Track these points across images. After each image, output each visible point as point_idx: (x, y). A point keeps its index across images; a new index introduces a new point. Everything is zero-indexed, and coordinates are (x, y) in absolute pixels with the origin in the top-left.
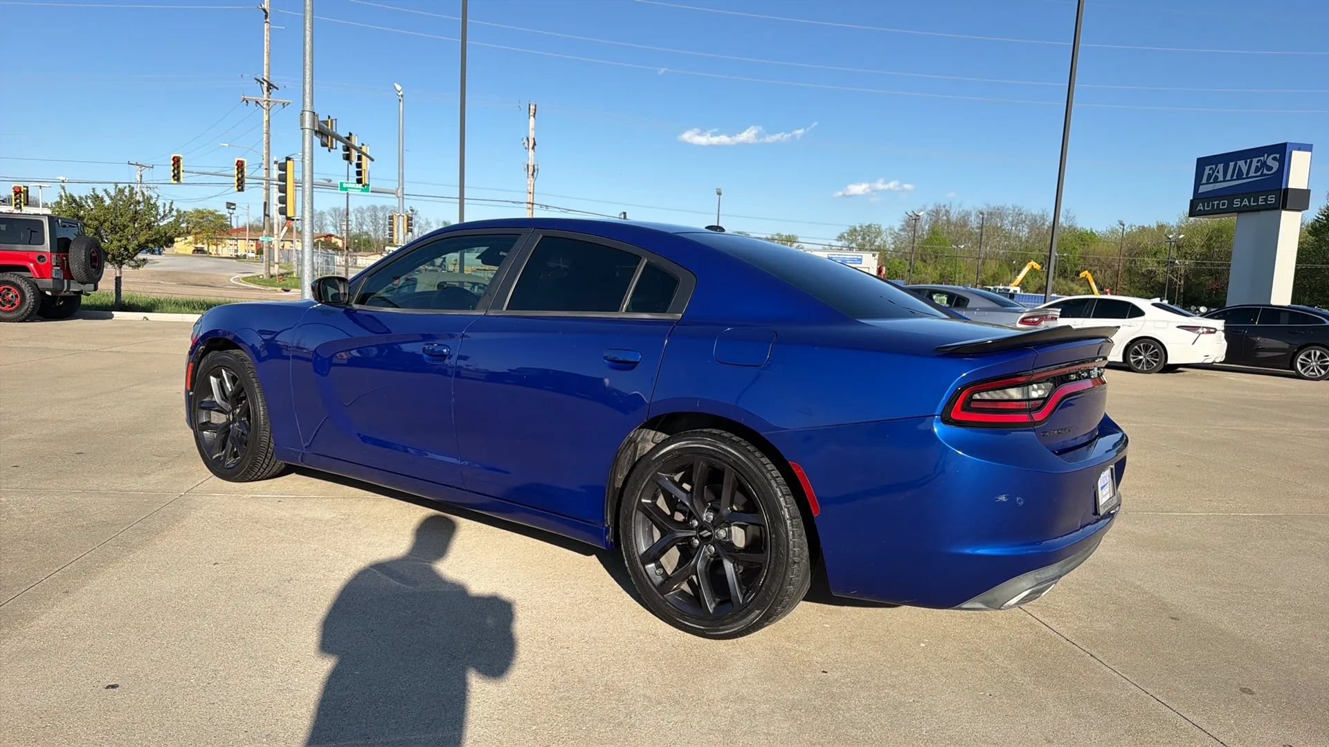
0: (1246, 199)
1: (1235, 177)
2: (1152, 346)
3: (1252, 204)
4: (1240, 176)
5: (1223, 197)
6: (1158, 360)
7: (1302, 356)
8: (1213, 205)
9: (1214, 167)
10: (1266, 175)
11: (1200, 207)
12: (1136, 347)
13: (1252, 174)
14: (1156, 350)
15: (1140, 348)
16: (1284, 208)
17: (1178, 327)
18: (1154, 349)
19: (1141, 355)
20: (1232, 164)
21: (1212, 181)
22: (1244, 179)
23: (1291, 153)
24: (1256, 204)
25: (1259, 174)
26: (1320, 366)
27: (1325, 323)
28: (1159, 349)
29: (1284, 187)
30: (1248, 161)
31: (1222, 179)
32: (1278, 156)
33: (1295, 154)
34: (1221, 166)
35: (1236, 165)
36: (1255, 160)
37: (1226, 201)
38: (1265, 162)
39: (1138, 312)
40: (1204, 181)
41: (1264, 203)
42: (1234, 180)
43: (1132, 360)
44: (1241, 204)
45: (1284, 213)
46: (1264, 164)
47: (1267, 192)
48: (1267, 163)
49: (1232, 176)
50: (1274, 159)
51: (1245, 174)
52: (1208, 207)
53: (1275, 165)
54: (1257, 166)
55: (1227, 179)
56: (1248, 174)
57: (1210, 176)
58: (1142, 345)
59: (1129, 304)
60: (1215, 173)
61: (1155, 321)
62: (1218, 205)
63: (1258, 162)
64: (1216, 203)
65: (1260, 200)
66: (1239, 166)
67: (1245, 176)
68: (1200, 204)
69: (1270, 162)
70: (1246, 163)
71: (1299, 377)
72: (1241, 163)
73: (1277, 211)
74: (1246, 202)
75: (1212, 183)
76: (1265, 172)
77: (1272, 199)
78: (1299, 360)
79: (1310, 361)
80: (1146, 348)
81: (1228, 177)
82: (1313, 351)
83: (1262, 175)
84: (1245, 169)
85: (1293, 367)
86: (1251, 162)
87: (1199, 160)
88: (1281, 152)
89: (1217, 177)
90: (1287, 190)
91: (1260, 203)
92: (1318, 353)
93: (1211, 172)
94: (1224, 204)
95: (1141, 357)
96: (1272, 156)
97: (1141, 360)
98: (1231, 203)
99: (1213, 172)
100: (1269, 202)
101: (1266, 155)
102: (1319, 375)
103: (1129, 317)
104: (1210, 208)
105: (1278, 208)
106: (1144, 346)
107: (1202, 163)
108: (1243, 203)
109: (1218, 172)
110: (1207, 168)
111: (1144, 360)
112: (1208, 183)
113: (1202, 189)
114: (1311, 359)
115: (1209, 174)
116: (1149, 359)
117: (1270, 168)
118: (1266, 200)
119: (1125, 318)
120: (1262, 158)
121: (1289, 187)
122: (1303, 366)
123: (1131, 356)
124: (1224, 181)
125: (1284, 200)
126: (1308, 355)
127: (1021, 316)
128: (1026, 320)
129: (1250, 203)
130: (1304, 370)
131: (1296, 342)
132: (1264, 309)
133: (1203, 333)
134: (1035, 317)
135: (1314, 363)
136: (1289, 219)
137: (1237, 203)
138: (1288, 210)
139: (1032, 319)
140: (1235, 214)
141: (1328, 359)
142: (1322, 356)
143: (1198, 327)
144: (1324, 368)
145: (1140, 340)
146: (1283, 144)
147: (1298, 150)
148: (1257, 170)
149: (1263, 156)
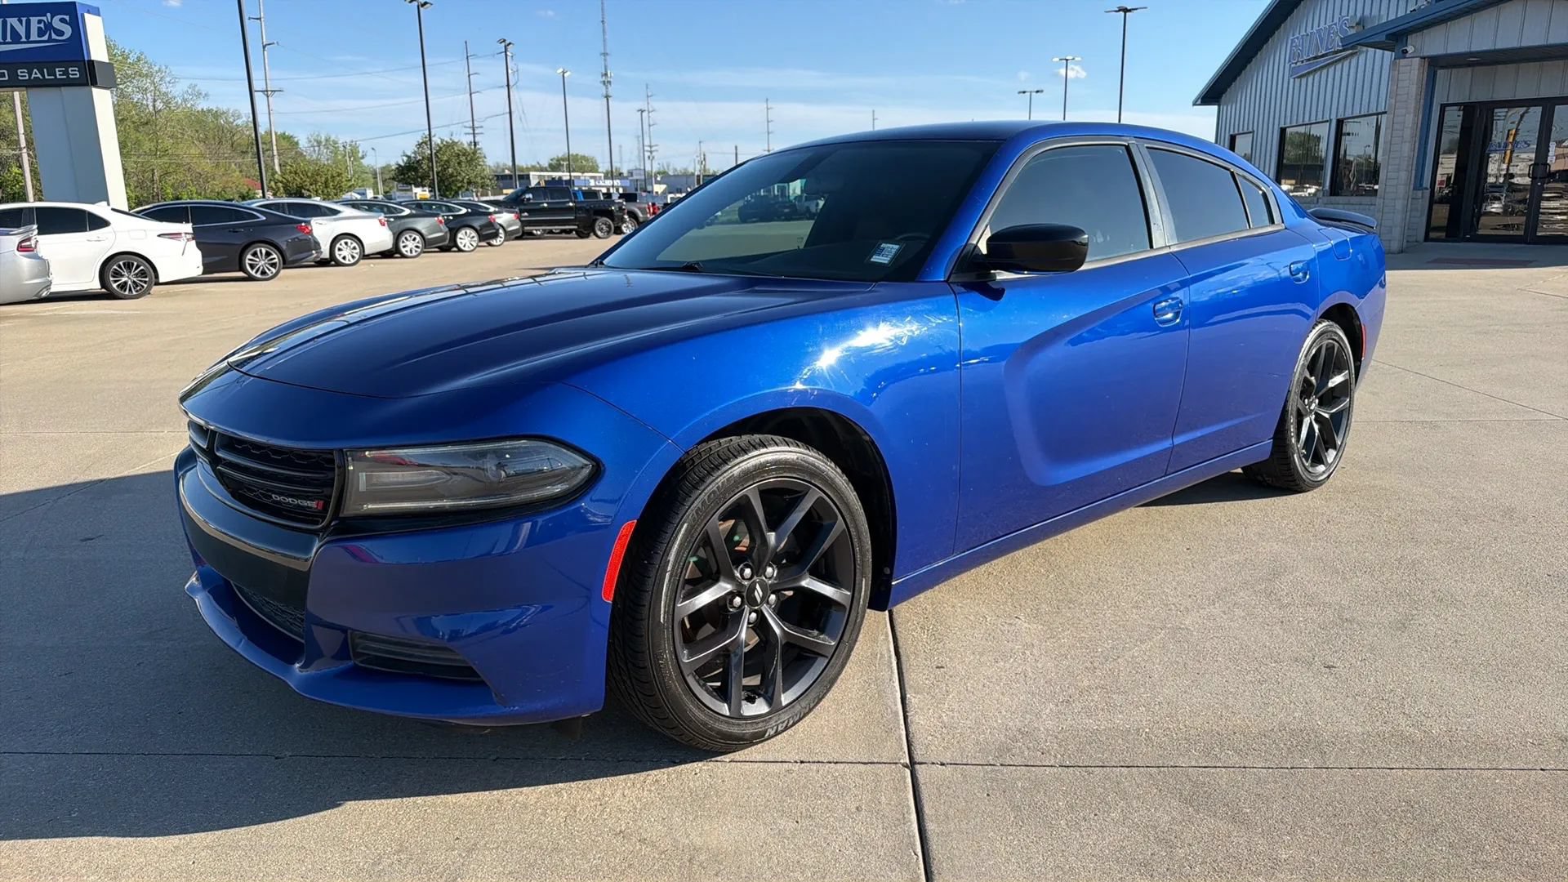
0: (35, 71)
1: (9, 40)
2: (135, 264)
3: (47, 77)
6: (147, 279)
7: (249, 256)
10: (56, 41)
12: (115, 267)
13: (34, 36)
14: (142, 268)
15: (120, 266)
16: (94, 83)
17: (159, 236)
18: (138, 267)
19: (122, 276)
22: (24, 43)
23: (83, 15)
24: (52, 77)
25: (46, 38)
26: (269, 264)
27: (258, 218)
28: (145, 266)
29: (86, 59)
30: (24, 19)
32: (67, 18)
33: (88, 16)
36: (34, 20)
37: (5, 71)
38: (51, 23)
39: (99, 223)
41: (65, 77)
43: (115, 286)
44: (30, 77)
45: (95, 90)
46: (49, 26)
47: (67, 63)
48: (54, 25)
50: (62, 20)
51: (23, 35)
53: (68, 31)
54: (39, 28)
56: (28, 36)
58: (121, 263)
59: (83, 212)
61: (128, 231)
63: (39, 22)
65: (58, 73)
66: (12, 25)
67: (24, 39)
69: (56, 23)
70: (21, 22)
71: (250, 278)
72: (13, 21)
73: (86, 89)
74: (36, 74)
76: (54, 36)
77: (75, 73)
78: (247, 261)
79: (257, 260)
80: (129, 266)
82: (258, 250)
83: (50, 40)
84: (21, 30)
85: (242, 268)
86: (28, 21)
88: (71, 12)
90: (91, 63)
91: (58, 77)
92: (264, 251)
94: (3, 75)
95: (124, 279)
96: (58, 17)
97: (126, 283)
98: (14, 75)
100: (71, 76)
101: (49, 15)
102: (271, 275)
103: (91, 229)
105: (88, 85)
106: (124, 264)
108: (33, 76)
111: (130, 283)
114: (258, 257)
116: (135, 279)
117: (61, 33)
118: (66, 73)
119: (86, 231)
120: (44, 18)
121: (92, 59)
122: (252, 267)
123: (111, 279)
125: (91, 74)
126: (255, 254)
127: (17, 239)
128: (23, 244)
129: (43, 75)
130: (255, 270)
131: (241, 241)
132: (191, 207)
133: (188, 240)
134: (29, 239)
135: (263, 262)
136: (103, 100)
137: (23, 74)
138: (99, 87)
139: (28, 243)
140: (24, 88)
141: (274, 256)
142: (268, 254)
143: (180, 234)
144: (274, 265)
145: (118, 257)
146: (74, 3)
147: (88, 12)
148: (41, 33)
149: (45, 15)
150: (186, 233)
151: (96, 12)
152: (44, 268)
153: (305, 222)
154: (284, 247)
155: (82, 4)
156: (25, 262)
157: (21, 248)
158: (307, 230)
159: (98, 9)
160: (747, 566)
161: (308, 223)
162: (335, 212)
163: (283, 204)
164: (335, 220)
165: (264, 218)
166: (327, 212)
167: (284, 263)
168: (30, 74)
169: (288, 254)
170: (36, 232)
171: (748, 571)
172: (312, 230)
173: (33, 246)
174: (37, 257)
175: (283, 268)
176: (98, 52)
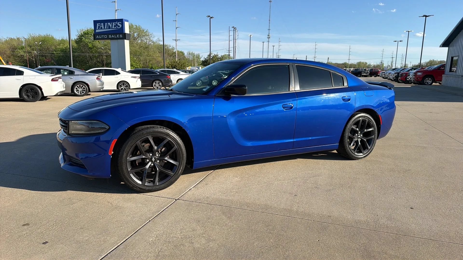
0: (113, 35)
1: (108, 28)
2: (125, 84)
3: (115, 37)
4: (109, 28)
5: (104, 34)
6: (127, 88)
7: (154, 83)
8: (102, 37)
9: (100, 24)
10: (118, 28)
11: (97, 37)
12: (120, 84)
13: (113, 27)
14: (127, 85)
15: (121, 84)
16: (125, 39)
17: (131, 77)
18: (126, 84)
19: (122, 86)
20: (106, 24)
21: (100, 28)
23: (124, 22)
24: (116, 37)
25: (116, 28)
27: (157, 74)
28: (127, 84)
29: (124, 33)
30: (111, 23)
31: (103, 28)
32: (121, 23)
33: (125, 22)
34: (102, 24)
35: (107, 24)
36: (114, 23)
37: (106, 36)
38: (117, 24)
39: (118, 73)
40: (97, 28)
41: (119, 37)
42: (108, 29)
43: (120, 89)
44: (111, 37)
45: (125, 40)
46: (117, 25)
47: (120, 34)
49: (107, 27)
51: (111, 27)
52: (100, 37)
53: (121, 26)
54: (115, 25)
55: (105, 28)
56: (112, 27)
57: (99, 27)
58: (122, 83)
59: (114, 70)
60: (101, 26)
61: (124, 76)
62: (104, 36)
63: (115, 24)
64: (103, 36)
65: (117, 36)
66: (109, 25)
67: (111, 28)
68: (97, 36)
69: (118, 24)
70: (111, 24)
72: (109, 24)
74: (113, 36)
75: (100, 29)
76: (118, 27)
77: (121, 36)
78: (154, 84)
80: (124, 84)
81: (106, 28)
83: (117, 28)
84: (111, 26)
85: (152, 86)
86: (112, 24)
87: (94, 21)
88: (121, 21)
89: (101, 28)
90: (125, 33)
93: (99, 25)
94: (106, 37)
95: (122, 87)
96: (119, 22)
97: (122, 88)
98: (108, 36)
99: (100, 26)
100: (120, 37)
101: (117, 22)
102: (159, 88)
103: (116, 75)
104: (101, 37)
105: (123, 39)
107: (95, 22)
108: (112, 37)
109: (102, 26)
110: (98, 24)
111: (123, 88)
112: (99, 29)
113: (97, 31)
115: (99, 26)
116: (125, 88)
118: (119, 36)
119: (114, 75)
120: (116, 23)
121: (126, 32)
122: (155, 86)
123: (119, 87)
124: (104, 29)
125: (125, 36)
126: (156, 83)
127: (97, 76)
128: (98, 78)
129: (114, 36)
130: (155, 87)
131: (153, 79)
132: (142, 70)
133: (138, 78)
134: (99, 77)
135: (157, 85)
136: (127, 42)
137: (110, 36)
138: (126, 40)
139: (99, 78)
140: (110, 40)
141: (160, 83)
142: (159, 83)
143: (136, 77)
144: (160, 86)
145: (121, 82)
146: (122, 19)
147: (126, 21)
148: (115, 26)
149: (116, 22)
150: (138, 77)
151: (127, 21)
152: (102, 84)
153: (168, 75)
154: (163, 82)
155: (124, 19)
156: (98, 82)
157: (97, 79)
158: (169, 77)
159: (128, 20)
160: (151, 153)
161: (170, 75)
162: (179, 73)
163: (166, 70)
164: (178, 75)
165: (159, 74)
166: (177, 73)
167: (163, 85)
168: (112, 36)
169: (164, 83)
170: (102, 75)
171: (151, 154)
172: (170, 77)
173: (100, 78)
174: (101, 81)
175: (162, 87)
176: (127, 31)
